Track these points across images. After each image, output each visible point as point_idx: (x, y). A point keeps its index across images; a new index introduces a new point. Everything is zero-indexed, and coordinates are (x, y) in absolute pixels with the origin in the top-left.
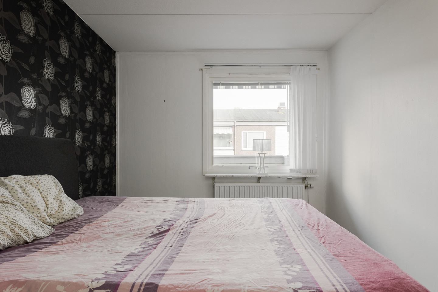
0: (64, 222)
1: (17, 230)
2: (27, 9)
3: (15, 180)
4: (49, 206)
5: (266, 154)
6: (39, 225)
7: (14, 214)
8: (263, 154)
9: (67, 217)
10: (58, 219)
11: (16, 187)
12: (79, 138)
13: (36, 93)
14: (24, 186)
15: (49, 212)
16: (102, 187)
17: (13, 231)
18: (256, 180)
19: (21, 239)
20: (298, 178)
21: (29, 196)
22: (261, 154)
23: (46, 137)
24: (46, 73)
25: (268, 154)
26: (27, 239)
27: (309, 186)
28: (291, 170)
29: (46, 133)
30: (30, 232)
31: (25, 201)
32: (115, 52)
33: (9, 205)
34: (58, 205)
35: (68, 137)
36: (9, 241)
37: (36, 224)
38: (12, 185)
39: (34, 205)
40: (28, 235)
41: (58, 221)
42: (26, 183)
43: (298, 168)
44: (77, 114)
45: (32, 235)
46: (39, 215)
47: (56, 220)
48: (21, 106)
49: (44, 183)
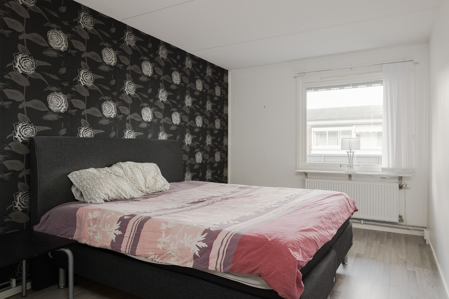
0: (156, 192)
1: (120, 191)
2: (147, 60)
3: (128, 164)
4: (147, 182)
5: (354, 152)
6: (135, 191)
7: (121, 182)
8: (352, 152)
9: (157, 190)
10: (152, 190)
11: (128, 168)
12: (188, 139)
13: (153, 112)
14: (133, 168)
15: (147, 185)
16: (212, 176)
17: (117, 191)
18: (348, 178)
19: (122, 196)
20: (393, 178)
21: (134, 174)
22: (350, 152)
23: (160, 139)
24: (161, 97)
25: (357, 153)
26: (126, 197)
27: (404, 186)
28: (383, 169)
29: (160, 136)
30: (128, 193)
31: (131, 177)
32: (227, 71)
33: (120, 178)
34: (154, 182)
35: (178, 139)
36: (115, 196)
37: (134, 190)
38: (125, 167)
39: (135, 179)
40: (126, 195)
41: (151, 192)
42: (134, 167)
43: (391, 167)
44: (187, 122)
45: (129, 195)
46: (138, 186)
47: (151, 191)
48: (142, 120)
49: (147, 168)
